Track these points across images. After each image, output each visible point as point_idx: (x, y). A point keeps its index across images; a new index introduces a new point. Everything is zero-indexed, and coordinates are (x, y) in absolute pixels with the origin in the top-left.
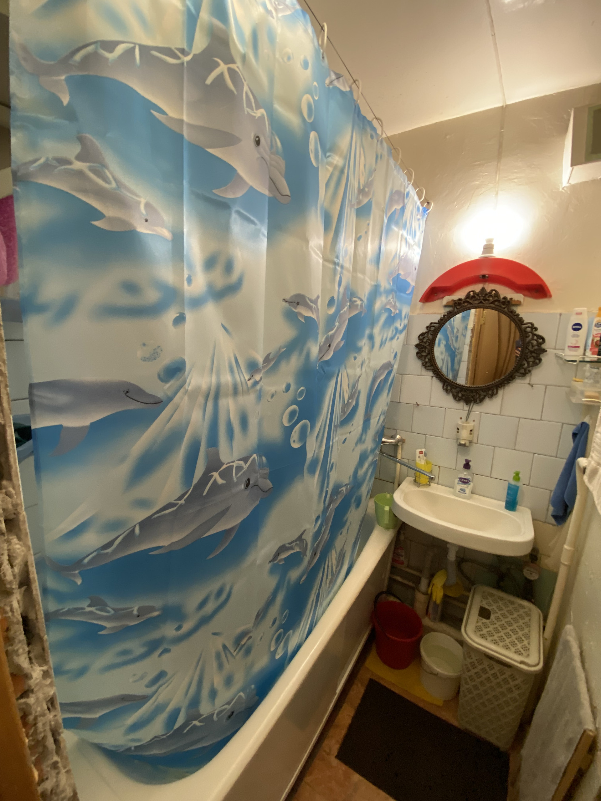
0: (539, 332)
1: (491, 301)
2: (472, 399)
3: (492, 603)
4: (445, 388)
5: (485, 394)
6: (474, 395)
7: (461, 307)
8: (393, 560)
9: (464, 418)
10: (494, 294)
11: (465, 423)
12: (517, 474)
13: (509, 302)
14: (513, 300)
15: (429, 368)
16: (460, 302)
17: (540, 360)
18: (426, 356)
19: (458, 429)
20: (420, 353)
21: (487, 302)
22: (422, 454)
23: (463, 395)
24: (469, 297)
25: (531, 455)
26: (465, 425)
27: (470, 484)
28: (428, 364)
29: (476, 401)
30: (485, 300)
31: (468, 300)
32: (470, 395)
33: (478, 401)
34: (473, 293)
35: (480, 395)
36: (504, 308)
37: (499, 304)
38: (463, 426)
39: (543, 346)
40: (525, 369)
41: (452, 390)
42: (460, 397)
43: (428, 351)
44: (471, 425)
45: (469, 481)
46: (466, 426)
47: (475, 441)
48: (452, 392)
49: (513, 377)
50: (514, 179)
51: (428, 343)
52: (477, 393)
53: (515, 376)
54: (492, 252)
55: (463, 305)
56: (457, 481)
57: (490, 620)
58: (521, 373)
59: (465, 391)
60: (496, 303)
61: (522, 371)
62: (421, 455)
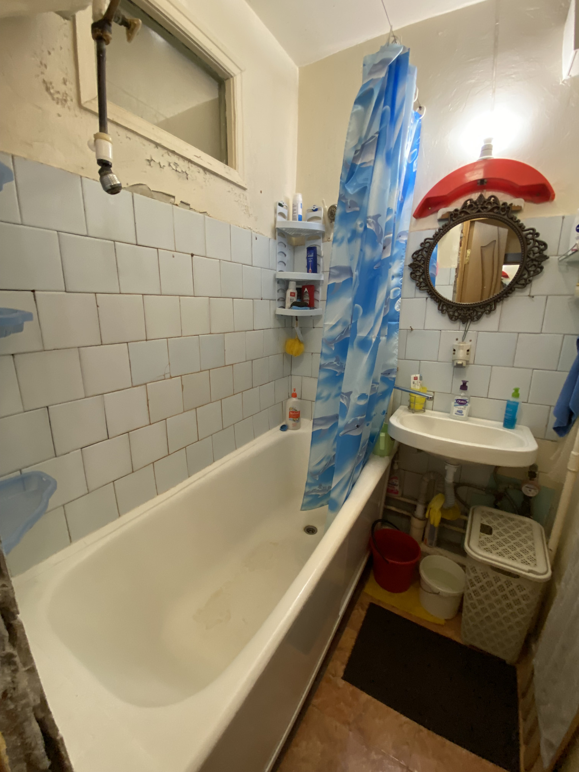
0: (540, 238)
1: (489, 209)
2: (469, 317)
3: (492, 521)
4: (440, 308)
5: (482, 310)
6: (471, 313)
7: (458, 218)
8: (388, 491)
9: (460, 339)
10: (493, 200)
11: (462, 344)
12: (516, 390)
13: (509, 208)
14: (513, 205)
15: (424, 288)
16: (456, 213)
17: (542, 268)
18: (420, 276)
19: (454, 350)
20: (414, 273)
21: (485, 210)
22: (417, 379)
23: (460, 314)
24: (466, 206)
25: (531, 371)
26: (461, 345)
27: (467, 405)
28: (423, 284)
29: (474, 319)
30: (483, 208)
31: (464, 210)
32: (467, 314)
33: (475, 319)
34: (470, 202)
35: (477, 312)
36: (504, 215)
37: (498, 211)
38: (460, 346)
39: (545, 253)
40: (526, 280)
41: (448, 309)
42: (456, 317)
43: (422, 270)
44: (467, 344)
45: (467, 402)
46: (463, 346)
47: (471, 361)
48: (448, 312)
49: (513, 289)
50: (512, 75)
51: (422, 262)
52: (474, 310)
53: (515, 288)
54: (491, 154)
55: (460, 216)
56: (453, 403)
57: (492, 536)
58: (521, 284)
59: (462, 309)
60: (496, 210)
61: (523, 282)
62: (416, 381)
